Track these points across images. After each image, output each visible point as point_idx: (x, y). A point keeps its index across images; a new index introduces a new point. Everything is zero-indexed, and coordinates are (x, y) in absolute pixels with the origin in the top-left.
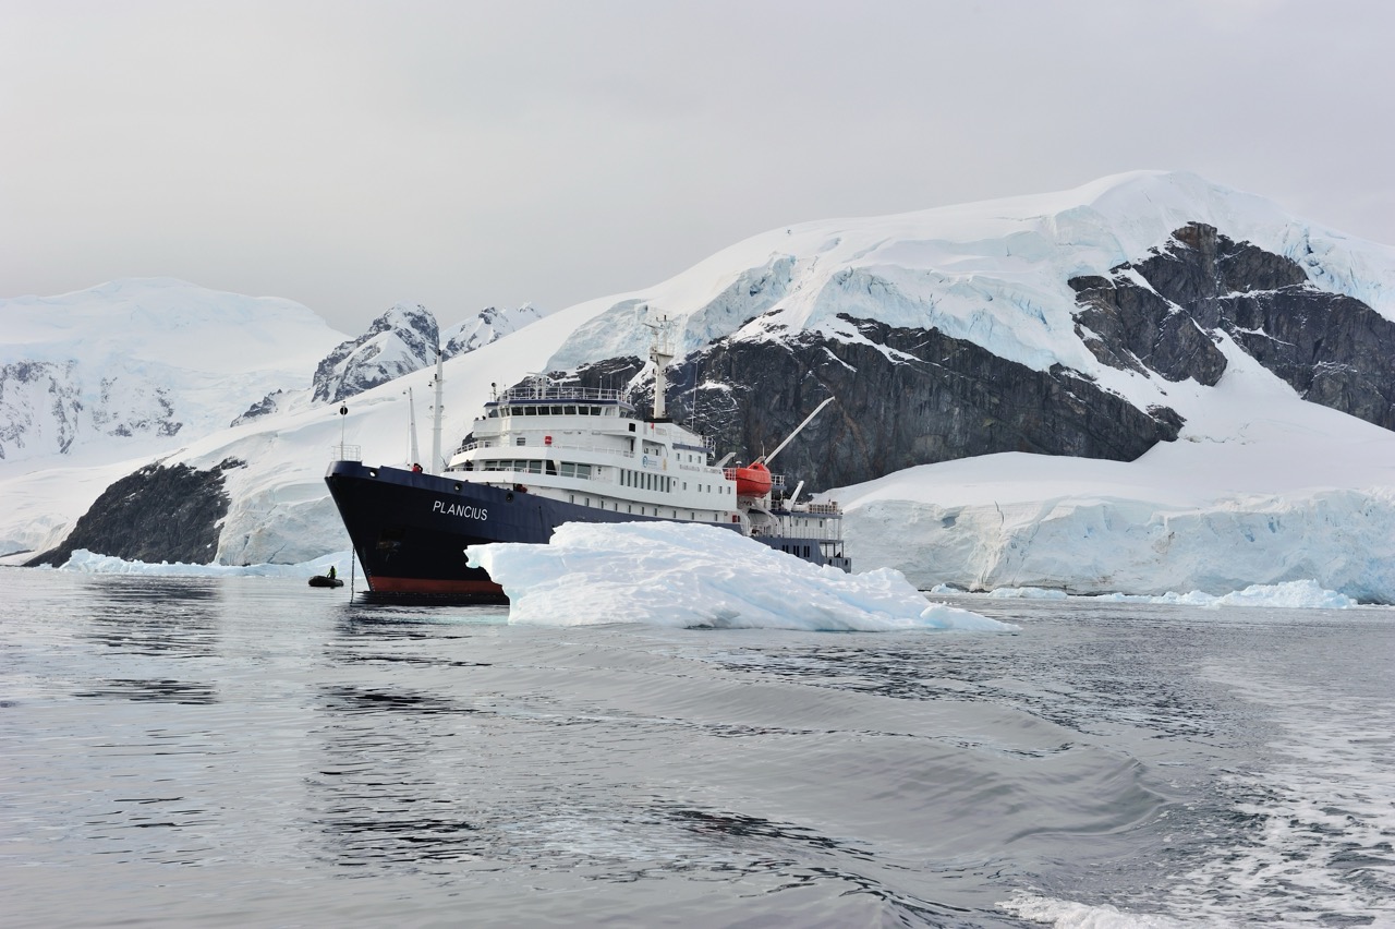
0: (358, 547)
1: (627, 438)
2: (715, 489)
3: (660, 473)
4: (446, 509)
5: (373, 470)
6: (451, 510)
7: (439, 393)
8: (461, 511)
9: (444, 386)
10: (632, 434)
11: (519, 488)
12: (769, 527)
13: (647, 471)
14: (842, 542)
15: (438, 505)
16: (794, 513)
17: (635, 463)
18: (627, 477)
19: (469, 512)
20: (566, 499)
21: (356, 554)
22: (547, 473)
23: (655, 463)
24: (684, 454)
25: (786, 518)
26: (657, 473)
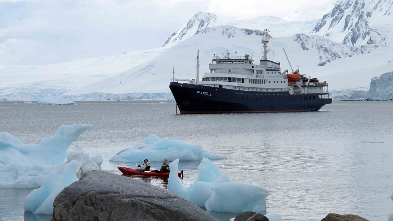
0: (178, 103)
1: (252, 70)
2: (280, 82)
3: (261, 79)
4: (200, 93)
5: (181, 84)
6: (202, 93)
7: (198, 62)
8: (204, 94)
9: (200, 60)
10: (253, 69)
11: (220, 86)
12: (300, 91)
13: (257, 79)
14: (328, 94)
15: (198, 92)
16: (309, 86)
17: (254, 77)
18: (251, 81)
19: (206, 94)
20: (233, 89)
21: (177, 106)
22: (229, 81)
23: (260, 76)
24: (270, 72)
25: (306, 88)
26: (260, 79)
